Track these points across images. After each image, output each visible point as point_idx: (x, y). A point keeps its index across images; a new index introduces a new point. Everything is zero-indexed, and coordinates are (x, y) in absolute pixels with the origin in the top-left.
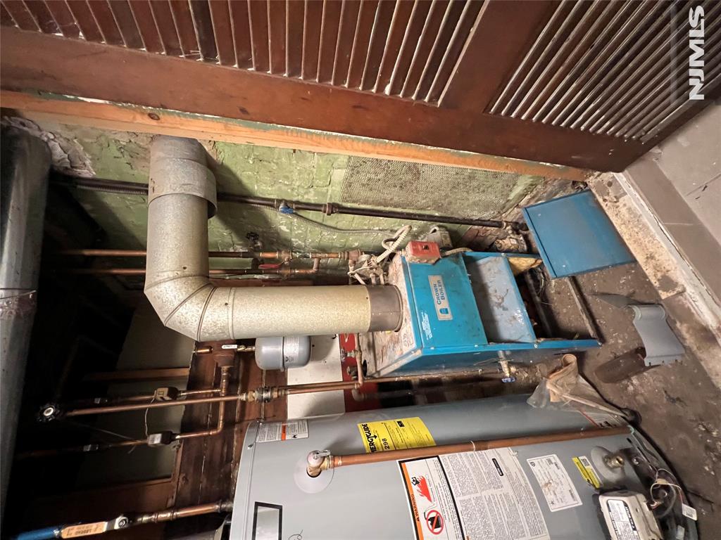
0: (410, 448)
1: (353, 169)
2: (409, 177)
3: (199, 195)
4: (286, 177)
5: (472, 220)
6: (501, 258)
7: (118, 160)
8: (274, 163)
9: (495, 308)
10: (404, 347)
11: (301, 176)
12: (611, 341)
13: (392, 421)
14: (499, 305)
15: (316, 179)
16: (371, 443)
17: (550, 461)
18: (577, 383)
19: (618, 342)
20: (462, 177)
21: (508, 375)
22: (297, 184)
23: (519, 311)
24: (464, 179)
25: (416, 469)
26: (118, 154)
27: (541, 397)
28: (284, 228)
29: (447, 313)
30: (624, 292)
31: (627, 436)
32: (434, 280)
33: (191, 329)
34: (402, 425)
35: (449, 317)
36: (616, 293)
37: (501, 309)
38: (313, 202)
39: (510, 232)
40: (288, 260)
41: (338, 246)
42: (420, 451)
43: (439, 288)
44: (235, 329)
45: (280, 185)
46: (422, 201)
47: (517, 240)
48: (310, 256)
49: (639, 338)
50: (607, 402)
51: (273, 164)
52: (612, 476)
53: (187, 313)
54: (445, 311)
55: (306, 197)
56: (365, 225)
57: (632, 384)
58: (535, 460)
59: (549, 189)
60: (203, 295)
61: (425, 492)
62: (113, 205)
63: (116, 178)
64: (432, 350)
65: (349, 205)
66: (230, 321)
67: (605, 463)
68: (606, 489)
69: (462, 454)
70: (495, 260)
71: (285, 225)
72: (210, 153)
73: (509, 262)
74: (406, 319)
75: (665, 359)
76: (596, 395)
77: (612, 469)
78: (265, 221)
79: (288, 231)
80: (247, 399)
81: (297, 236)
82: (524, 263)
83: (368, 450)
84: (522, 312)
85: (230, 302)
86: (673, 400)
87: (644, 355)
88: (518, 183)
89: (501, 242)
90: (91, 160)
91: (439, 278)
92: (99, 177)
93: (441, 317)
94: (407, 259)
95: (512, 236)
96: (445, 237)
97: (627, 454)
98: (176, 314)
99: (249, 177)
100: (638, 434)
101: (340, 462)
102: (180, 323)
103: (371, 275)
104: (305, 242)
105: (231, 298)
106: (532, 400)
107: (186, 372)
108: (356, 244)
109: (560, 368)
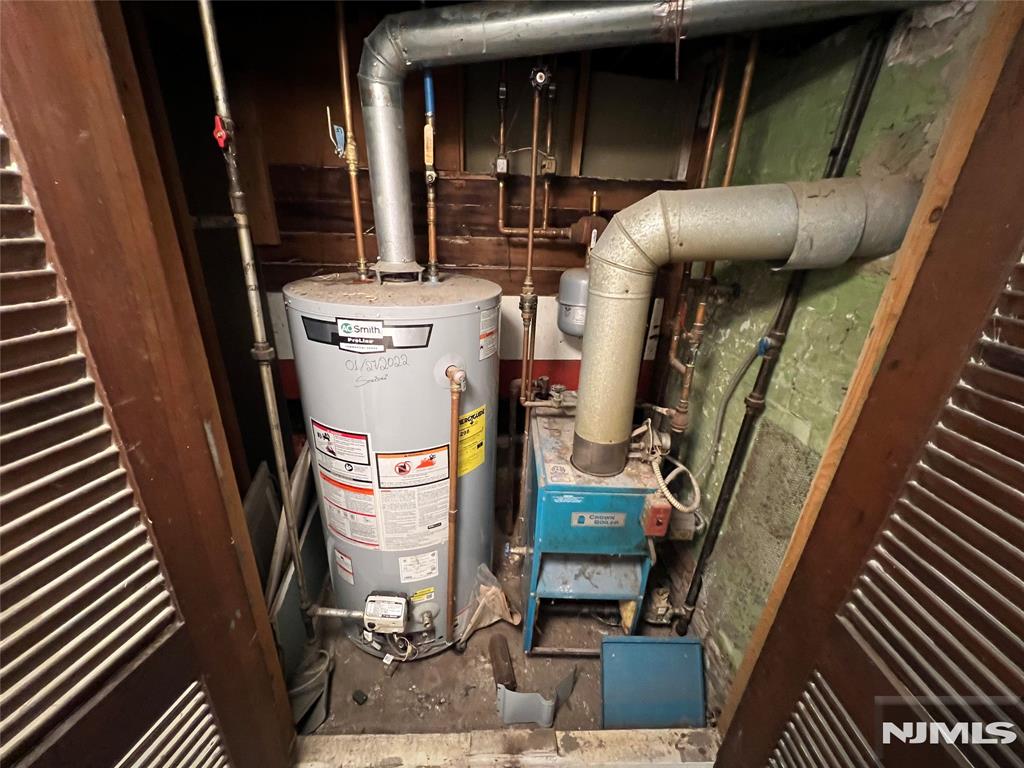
0: (458, 453)
1: (804, 454)
2: (776, 521)
3: (793, 257)
4: (814, 358)
5: (702, 573)
6: (637, 594)
7: (903, 110)
8: (840, 349)
9: (579, 567)
10: (552, 465)
11: (811, 381)
12: (527, 662)
13: (484, 437)
14: (582, 573)
15: (802, 399)
16: (466, 420)
17: (434, 569)
18: (494, 613)
19: (525, 669)
20: (762, 588)
21: (512, 551)
22: (802, 370)
23: (571, 591)
24: (759, 589)
25: (442, 457)
26: (912, 113)
27: (487, 578)
28: (746, 325)
29: (579, 522)
30: (573, 700)
31: (445, 637)
32: (620, 519)
33: (604, 251)
34: (479, 446)
35: (575, 523)
36: (574, 692)
37: (577, 572)
38: (773, 380)
39: (677, 611)
40: (689, 338)
41: (709, 389)
42: (455, 464)
43: (609, 521)
44: (597, 298)
45: (806, 345)
46: (743, 522)
47: (663, 615)
48: (689, 366)
49: (524, 691)
50: (474, 632)
51: (838, 346)
52: (417, 613)
53: (623, 249)
54: (581, 520)
55: (781, 374)
56: (728, 435)
57: (485, 662)
58: (436, 557)
59: (722, 682)
60: (645, 264)
61: (425, 464)
62: (834, 81)
63: (875, 100)
64: (542, 499)
65: (758, 426)
66: (607, 295)
67: (427, 612)
68: (410, 606)
69: (448, 499)
70: (636, 586)
71: (750, 329)
72: (875, 262)
73: (630, 600)
74: (580, 476)
75: (501, 702)
76: (482, 625)
77: (422, 615)
78: (762, 303)
79: (742, 329)
80: (526, 286)
81: (731, 340)
82: (628, 615)
83: (461, 418)
84: (570, 594)
85: (629, 296)
86: (467, 689)
87: (507, 687)
88: (737, 651)
89: (666, 595)
90: (914, 65)
91: (621, 523)
92: (883, 70)
93: (575, 517)
94: (649, 496)
95: (670, 611)
96: (684, 535)
97: (432, 631)
98: (623, 237)
99: (827, 305)
100: (445, 647)
101: (455, 398)
102: (613, 240)
103: (642, 444)
104: (722, 345)
105: (633, 297)
106: (485, 568)
107: (575, 172)
108: (705, 412)
109: (509, 606)
